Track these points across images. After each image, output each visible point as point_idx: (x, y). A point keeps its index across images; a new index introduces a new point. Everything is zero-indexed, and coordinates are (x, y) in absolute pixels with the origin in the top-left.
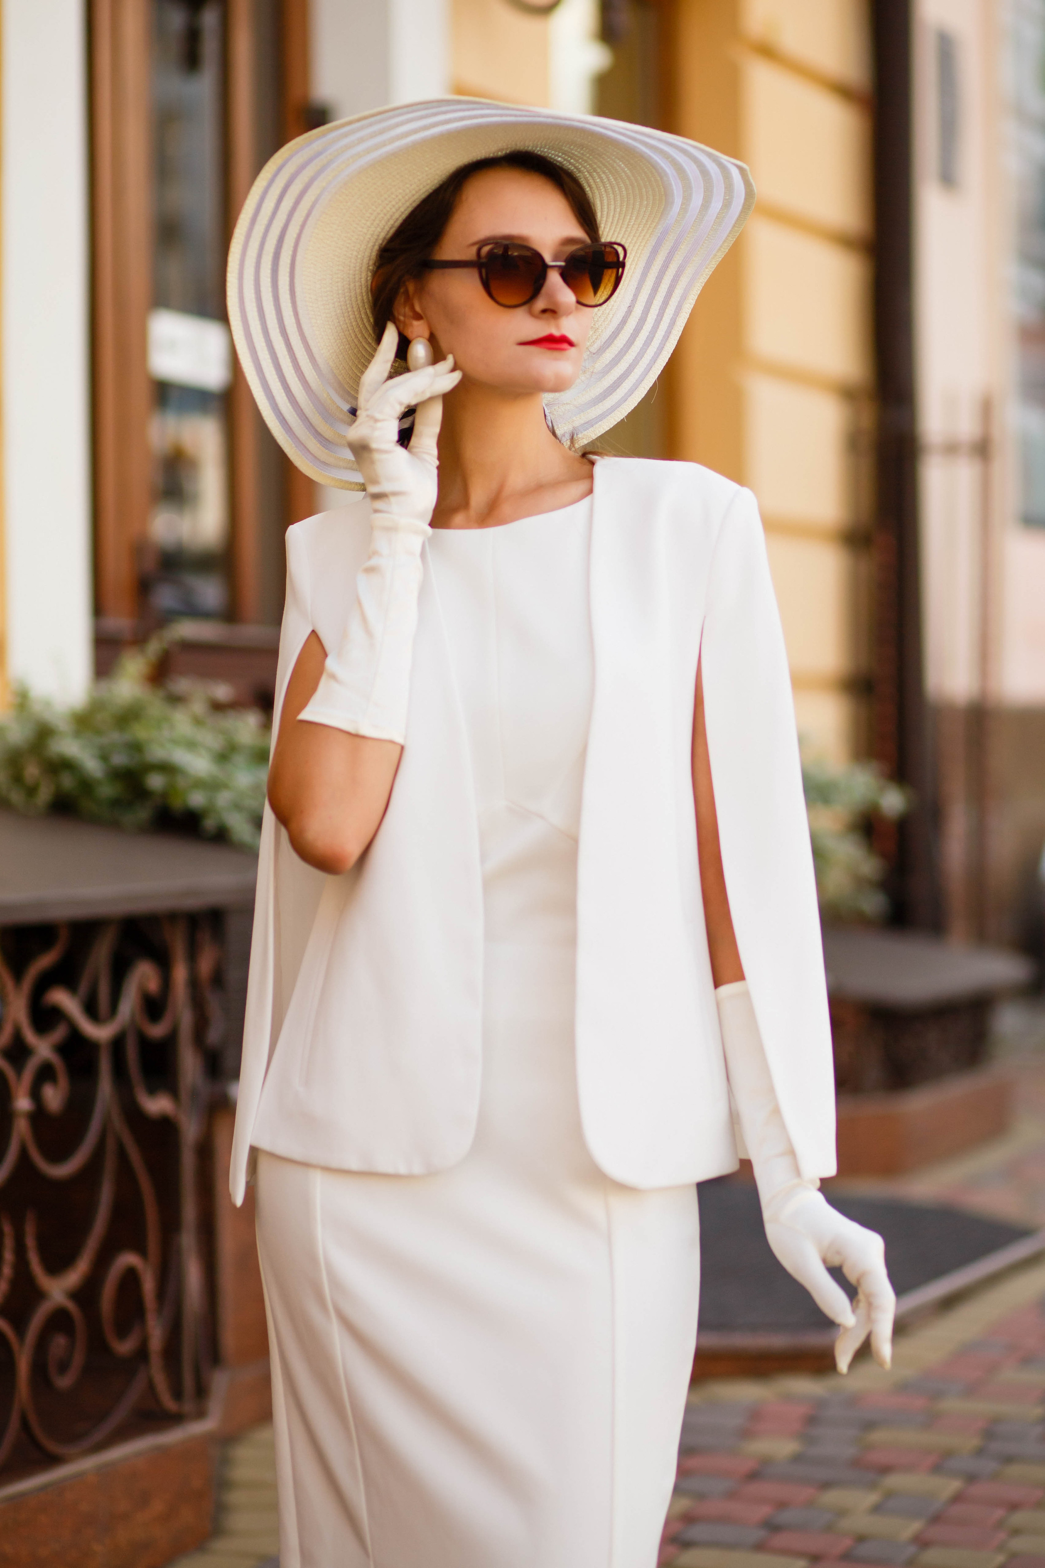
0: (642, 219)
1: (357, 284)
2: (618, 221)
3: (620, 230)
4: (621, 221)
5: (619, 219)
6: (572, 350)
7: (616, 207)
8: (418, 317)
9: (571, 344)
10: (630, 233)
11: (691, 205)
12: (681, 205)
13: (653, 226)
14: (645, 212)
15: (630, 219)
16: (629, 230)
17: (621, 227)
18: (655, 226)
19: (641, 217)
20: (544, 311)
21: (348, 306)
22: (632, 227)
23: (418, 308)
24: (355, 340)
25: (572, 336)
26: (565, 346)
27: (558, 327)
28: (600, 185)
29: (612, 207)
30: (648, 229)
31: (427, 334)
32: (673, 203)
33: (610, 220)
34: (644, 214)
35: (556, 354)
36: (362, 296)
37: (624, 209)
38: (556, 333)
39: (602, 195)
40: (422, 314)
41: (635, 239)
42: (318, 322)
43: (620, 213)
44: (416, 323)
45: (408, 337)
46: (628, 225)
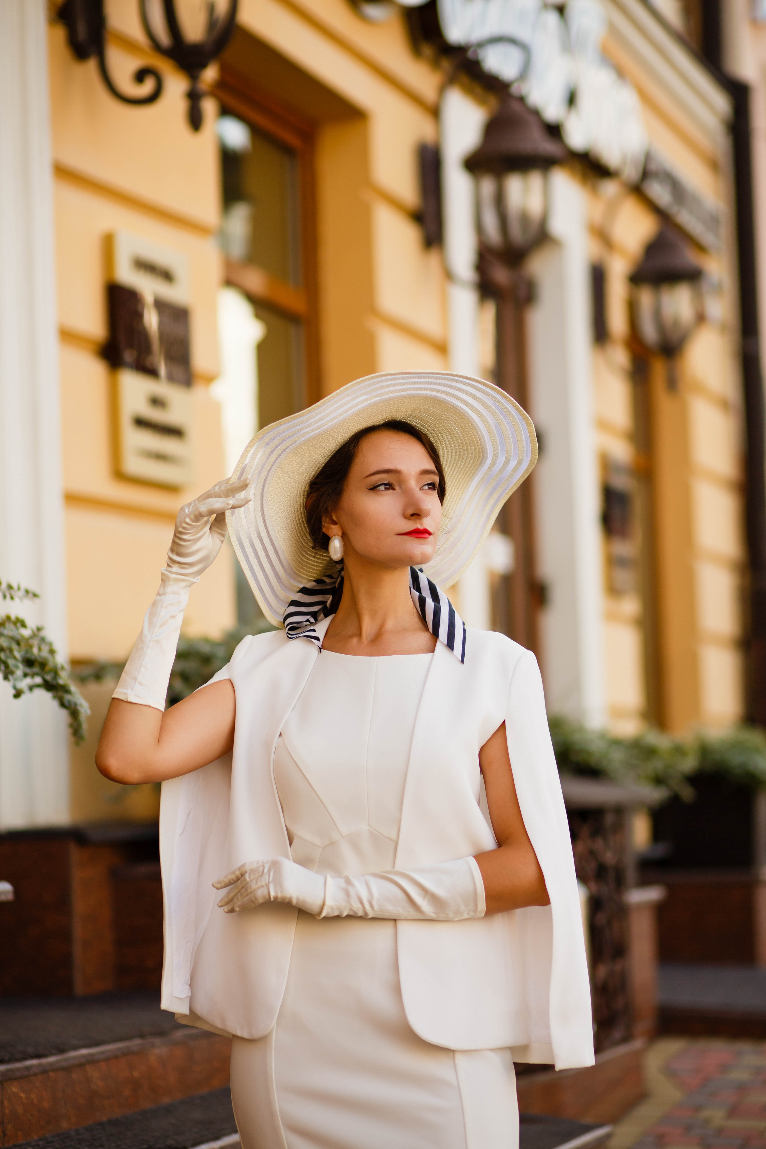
0: (468, 465)
1: (298, 503)
2: (453, 465)
3: (454, 470)
4: (455, 465)
5: (453, 463)
6: (431, 537)
7: (452, 456)
8: (335, 523)
9: (430, 534)
10: (460, 472)
11: (498, 461)
12: (492, 460)
13: (475, 469)
14: (470, 461)
15: (461, 464)
16: (460, 470)
17: (455, 468)
18: (476, 469)
19: (468, 463)
20: (412, 515)
21: (293, 517)
22: (462, 469)
23: (334, 518)
24: (297, 538)
25: (430, 530)
26: (426, 535)
27: (421, 524)
28: (443, 441)
29: (450, 456)
30: (472, 471)
31: (340, 533)
32: (487, 457)
33: (448, 463)
34: (469, 462)
35: (421, 540)
36: (301, 511)
37: (457, 458)
38: (420, 527)
39: (444, 448)
40: (337, 521)
41: (463, 476)
42: (278, 528)
43: (455, 460)
44: (333, 527)
45: (329, 536)
46: (459, 467)
